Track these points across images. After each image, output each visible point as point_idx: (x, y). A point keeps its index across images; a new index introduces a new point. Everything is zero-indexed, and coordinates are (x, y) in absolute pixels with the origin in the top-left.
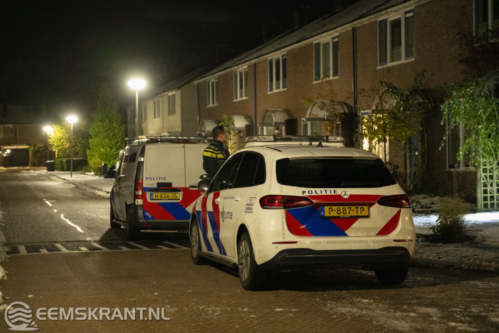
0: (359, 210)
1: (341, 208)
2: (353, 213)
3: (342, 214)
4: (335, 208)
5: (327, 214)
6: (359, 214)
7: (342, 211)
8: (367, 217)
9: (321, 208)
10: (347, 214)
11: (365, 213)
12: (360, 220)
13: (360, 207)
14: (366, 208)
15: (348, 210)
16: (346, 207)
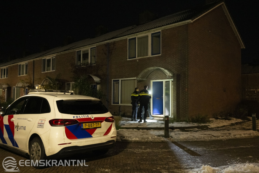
0: (97, 124)
1: (90, 124)
2: (95, 126)
3: (90, 127)
4: (87, 124)
5: (84, 127)
6: (97, 126)
7: (90, 125)
8: (100, 127)
9: (82, 124)
10: (92, 127)
11: (99, 126)
12: (97, 129)
13: (97, 123)
14: (100, 123)
15: (93, 125)
16: (92, 123)
